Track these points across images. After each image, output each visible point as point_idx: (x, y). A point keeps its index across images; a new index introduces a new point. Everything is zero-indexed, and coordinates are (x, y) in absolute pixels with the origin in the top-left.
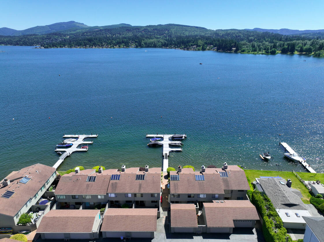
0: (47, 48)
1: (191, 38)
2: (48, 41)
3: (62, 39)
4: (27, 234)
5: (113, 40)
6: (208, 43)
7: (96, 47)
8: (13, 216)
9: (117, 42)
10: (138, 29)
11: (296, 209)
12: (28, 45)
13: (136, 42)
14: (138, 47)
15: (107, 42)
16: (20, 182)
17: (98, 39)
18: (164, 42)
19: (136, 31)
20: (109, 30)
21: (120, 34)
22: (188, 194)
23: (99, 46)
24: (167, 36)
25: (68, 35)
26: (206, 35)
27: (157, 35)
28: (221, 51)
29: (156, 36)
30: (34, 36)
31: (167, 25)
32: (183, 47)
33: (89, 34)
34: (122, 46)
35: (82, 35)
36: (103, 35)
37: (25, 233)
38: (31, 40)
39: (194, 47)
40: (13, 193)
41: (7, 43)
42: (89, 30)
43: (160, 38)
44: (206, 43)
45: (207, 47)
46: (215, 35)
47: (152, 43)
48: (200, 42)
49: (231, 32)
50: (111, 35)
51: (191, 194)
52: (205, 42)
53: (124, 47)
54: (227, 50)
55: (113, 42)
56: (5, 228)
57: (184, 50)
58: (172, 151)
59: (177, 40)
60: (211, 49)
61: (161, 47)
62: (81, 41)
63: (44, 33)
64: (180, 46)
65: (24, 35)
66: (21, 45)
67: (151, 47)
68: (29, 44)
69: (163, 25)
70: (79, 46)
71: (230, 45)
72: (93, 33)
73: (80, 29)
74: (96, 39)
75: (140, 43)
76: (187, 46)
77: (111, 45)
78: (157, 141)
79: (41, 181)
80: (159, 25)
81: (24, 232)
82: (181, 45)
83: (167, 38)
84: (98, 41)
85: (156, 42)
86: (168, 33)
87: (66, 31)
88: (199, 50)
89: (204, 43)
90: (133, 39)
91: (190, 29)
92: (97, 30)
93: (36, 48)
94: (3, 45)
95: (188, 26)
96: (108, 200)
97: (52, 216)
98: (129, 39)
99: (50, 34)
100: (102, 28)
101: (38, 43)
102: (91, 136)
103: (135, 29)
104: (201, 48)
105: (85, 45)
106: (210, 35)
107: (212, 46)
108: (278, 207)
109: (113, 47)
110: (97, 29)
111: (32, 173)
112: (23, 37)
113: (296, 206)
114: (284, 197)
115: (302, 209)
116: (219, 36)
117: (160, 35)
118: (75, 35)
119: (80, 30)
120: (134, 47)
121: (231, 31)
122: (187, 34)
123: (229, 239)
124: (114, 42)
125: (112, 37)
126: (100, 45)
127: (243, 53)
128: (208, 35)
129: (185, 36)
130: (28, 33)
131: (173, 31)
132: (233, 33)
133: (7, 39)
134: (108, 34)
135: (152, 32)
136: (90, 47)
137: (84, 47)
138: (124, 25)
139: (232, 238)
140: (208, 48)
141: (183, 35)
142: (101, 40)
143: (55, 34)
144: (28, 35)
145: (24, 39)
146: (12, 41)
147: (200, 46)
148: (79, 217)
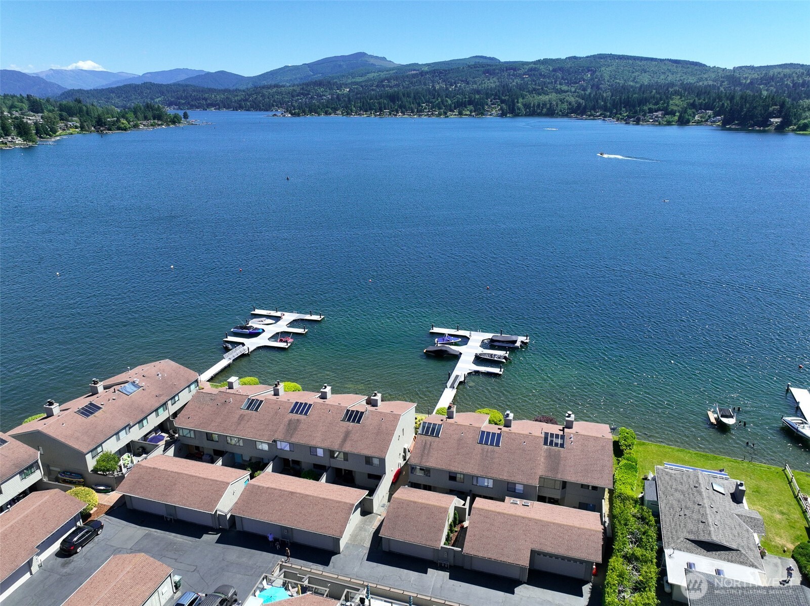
0: (298, 115)
1: (654, 91)
2: (303, 100)
3: (332, 95)
4: (105, 493)
5: (446, 97)
6: (701, 104)
7: (404, 115)
8: (85, 451)
9: (457, 102)
10: (515, 70)
11: (724, 560)
12: (261, 110)
13: (503, 102)
14: (506, 115)
15: (431, 102)
16: (121, 390)
17: (412, 95)
18: (577, 102)
19: (509, 75)
20: (441, 73)
21: (468, 83)
22: (450, 472)
23: (413, 112)
24: (587, 86)
25: (346, 85)
26: (701, 83)
27: (561, 84)
28: (733, 127)
29: (559, 87)
30: (274, 90)
31: (594, 56)
32: (625, 114)
33: (393, 83)
34: (468, 113)
35: (377, 86)
36: (425, 84)
37: (104, 490)
38: (268, 98)
39: (657, 117)
40: (100, 408)
41: (221, 105)
42: (397, 73)
43: (567, 91)
44: (693, 105)
45: (694, 117)
46: (726, 83)
47: (545, 105)
48: (676, 103)
49: (779, 73)
50: (446, 85)
51: (456, 473)
52: (692, 101)
53: (470, 115)
54: (753, 126)
55: (447, 101)
56: (71, 474)
57: (626, 123)
58: (477, 372)
59: (612, 96)
60: (707, 121)
61: (565, 115)
62: (372, 101)
63: (296, 83)
64: (616, 114)
65: (255, 87)
66: (248, 110)
67: (540, 115)
68: (263, 106)
69: (580, 58)
70: (366, 111)
71: (763, 112)
72: (404, 81)
73: (374, 72)
74: (409, 96)
75: (514, 105)
76: (636, 112)
77: (440, 108)
78: (451, 344)
79: (160, 395)
80: (570, 58)
81: (102, 488)
82: (621, 109)
83: (589, 91)
84: (411, 99)
85: (555, 103)
86: (592, 79)
87: (343, 76)
88: (669, 123)
89: (688, 105)
90: (496, 95)
91: (657, 68)
92: (415, 72)
93: (275, 115)
94: (213, 109)
95: (652, 59)
96: (277, 456)
97: (153, 467)
98: (487, 94)
99: (307, 85)
100: (426, 69)
101: (281, 104)
102: (308, 317)
103: (507, 70)
104: (676, 118)
105: (381, 110)
106: (711, 83)
107: (710, 112)
108: (673, 545)
109: (445, 113)
110: (414, 70)
111: (149, 377)
112: (254, 91)
113: (727, 552)
114: (702, 522)
115: (742, 563)
116: (740, 84)
117: (568, 84)
118: (362, 86)
119: (376, 74)
120: (498, 115)
121: (780, 70)
122: (645, 79)
123: (513, 593)
124: (450, 102)
125: (447, 89)
126: (416, 110)
127: (801, 132)
128: (706, 83)
129: (638, 85)
130: (265, 83)
131: (606, 72)
132: (784, 75)
133: (223, 96)
134: (439, 84)
135: (549, 77)
136: (390, 114)
137: (378, 113)
138: (481, 61)
139: (521, 594)
140: (697, 118)
141: (632, 84)
142: (420, 98)
143: (320, 84)
144: (264, 87)
145: (255, 96)
146: (231, 102)
147: (673, 113)
148: (199, 478)
